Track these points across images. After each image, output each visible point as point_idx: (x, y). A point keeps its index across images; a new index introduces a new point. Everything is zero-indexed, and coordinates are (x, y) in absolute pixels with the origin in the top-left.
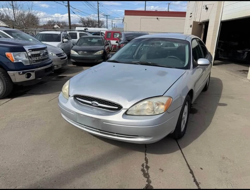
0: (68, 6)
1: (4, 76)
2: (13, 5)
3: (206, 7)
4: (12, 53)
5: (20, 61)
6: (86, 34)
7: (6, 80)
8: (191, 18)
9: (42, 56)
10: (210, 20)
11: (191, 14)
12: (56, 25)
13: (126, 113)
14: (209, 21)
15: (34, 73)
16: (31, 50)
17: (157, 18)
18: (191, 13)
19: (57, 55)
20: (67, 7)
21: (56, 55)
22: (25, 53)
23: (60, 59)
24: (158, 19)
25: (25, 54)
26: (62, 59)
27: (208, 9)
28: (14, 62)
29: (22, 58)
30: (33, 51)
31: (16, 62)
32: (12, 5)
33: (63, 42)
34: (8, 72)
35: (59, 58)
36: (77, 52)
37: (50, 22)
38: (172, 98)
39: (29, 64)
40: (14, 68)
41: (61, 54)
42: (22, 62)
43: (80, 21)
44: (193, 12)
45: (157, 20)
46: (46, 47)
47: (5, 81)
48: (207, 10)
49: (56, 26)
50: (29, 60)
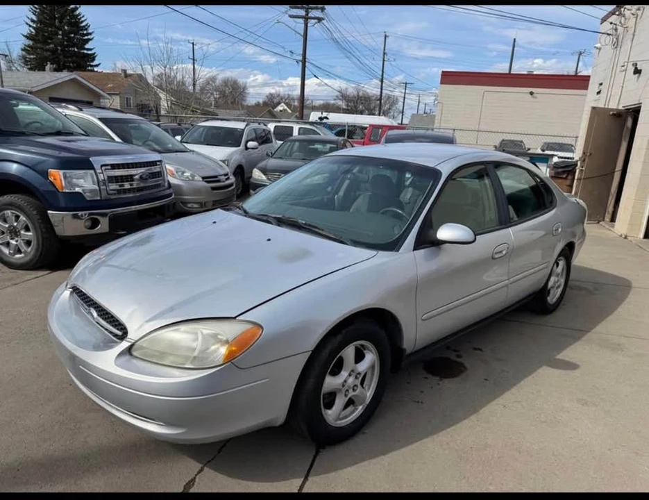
0: (301, 61)
1: (40, 221)
2: (194, 60)
3: (636, 68)
4: (61, 172)
5: (77, 190)
6: (314, 131)
7: (44, 230)
8: (599, 96)
9: (138, 180)
10: (642, 105)
11: (601, 84)
12: (283, 104)
13: (129, 350)
14: (640, 107)
15: (108, 218)
16: (109, 167)
17: (532, 93)
18: (600, 82)
19: (203, 178)
20: (301, 63)
21: (201, 179)
22: (92, 171)
23: (210, 189)
24: (534, 95)
25: (91, 174)
26: (214, 189)
27: (643, 71)
28: (64, 191)
29: (84, 183)
30: (114, 169)
31: (67, 191)
32: (192, 57)
33: (247, 148)
34: (49, 212)
35: (206, 187)
36: (265, 175)
37: (271, 96)
38: (262, 328)
39: (99, 198)
40: (63, 204)
41: (216, 177)
42: (81, 191)
43: (337, 96)
44: (604, 80)
45: (530, 96)
46: (160, 161)
47: (42, 231)
48: (639, 77)
49: (282, 106)
50: (100, 189)
